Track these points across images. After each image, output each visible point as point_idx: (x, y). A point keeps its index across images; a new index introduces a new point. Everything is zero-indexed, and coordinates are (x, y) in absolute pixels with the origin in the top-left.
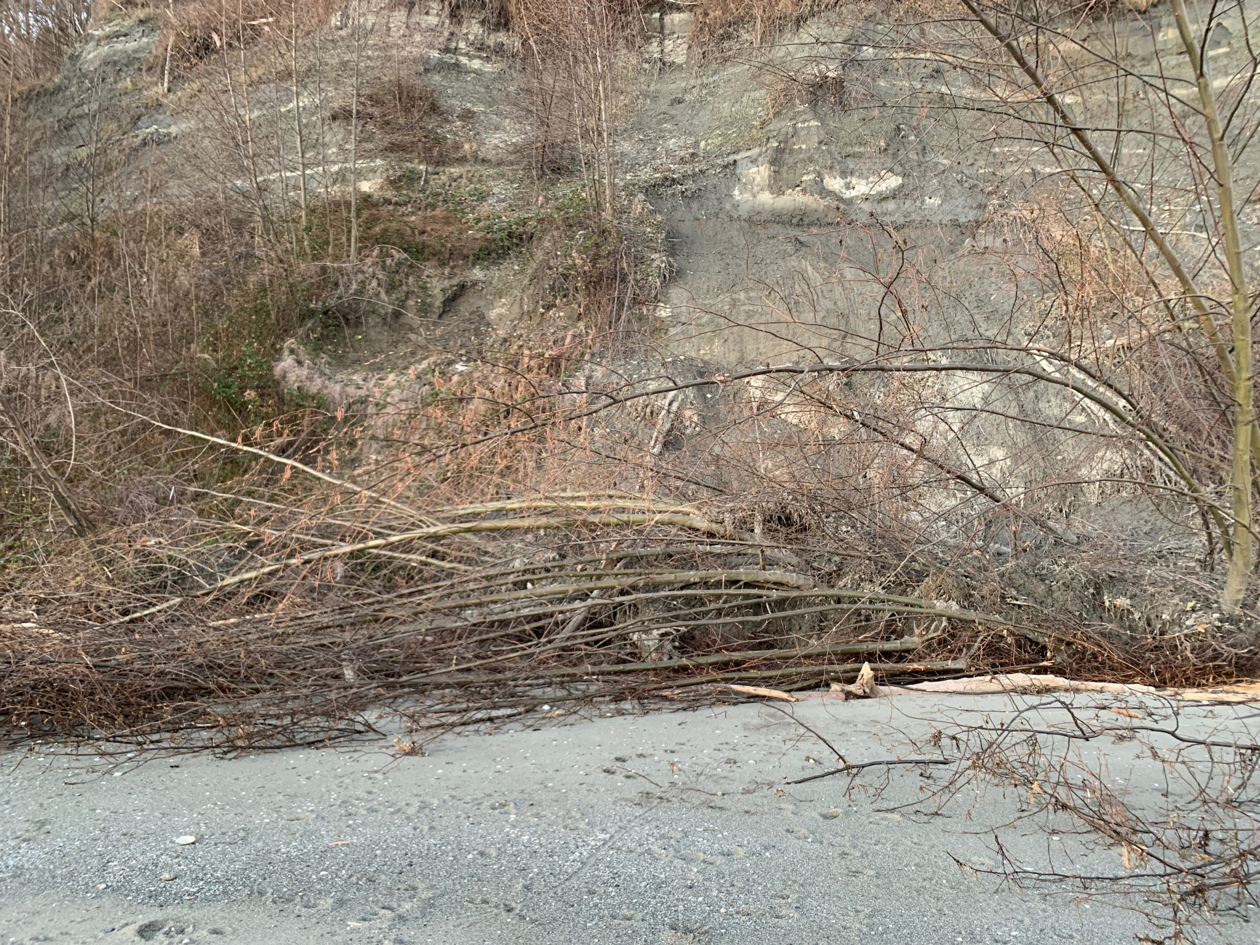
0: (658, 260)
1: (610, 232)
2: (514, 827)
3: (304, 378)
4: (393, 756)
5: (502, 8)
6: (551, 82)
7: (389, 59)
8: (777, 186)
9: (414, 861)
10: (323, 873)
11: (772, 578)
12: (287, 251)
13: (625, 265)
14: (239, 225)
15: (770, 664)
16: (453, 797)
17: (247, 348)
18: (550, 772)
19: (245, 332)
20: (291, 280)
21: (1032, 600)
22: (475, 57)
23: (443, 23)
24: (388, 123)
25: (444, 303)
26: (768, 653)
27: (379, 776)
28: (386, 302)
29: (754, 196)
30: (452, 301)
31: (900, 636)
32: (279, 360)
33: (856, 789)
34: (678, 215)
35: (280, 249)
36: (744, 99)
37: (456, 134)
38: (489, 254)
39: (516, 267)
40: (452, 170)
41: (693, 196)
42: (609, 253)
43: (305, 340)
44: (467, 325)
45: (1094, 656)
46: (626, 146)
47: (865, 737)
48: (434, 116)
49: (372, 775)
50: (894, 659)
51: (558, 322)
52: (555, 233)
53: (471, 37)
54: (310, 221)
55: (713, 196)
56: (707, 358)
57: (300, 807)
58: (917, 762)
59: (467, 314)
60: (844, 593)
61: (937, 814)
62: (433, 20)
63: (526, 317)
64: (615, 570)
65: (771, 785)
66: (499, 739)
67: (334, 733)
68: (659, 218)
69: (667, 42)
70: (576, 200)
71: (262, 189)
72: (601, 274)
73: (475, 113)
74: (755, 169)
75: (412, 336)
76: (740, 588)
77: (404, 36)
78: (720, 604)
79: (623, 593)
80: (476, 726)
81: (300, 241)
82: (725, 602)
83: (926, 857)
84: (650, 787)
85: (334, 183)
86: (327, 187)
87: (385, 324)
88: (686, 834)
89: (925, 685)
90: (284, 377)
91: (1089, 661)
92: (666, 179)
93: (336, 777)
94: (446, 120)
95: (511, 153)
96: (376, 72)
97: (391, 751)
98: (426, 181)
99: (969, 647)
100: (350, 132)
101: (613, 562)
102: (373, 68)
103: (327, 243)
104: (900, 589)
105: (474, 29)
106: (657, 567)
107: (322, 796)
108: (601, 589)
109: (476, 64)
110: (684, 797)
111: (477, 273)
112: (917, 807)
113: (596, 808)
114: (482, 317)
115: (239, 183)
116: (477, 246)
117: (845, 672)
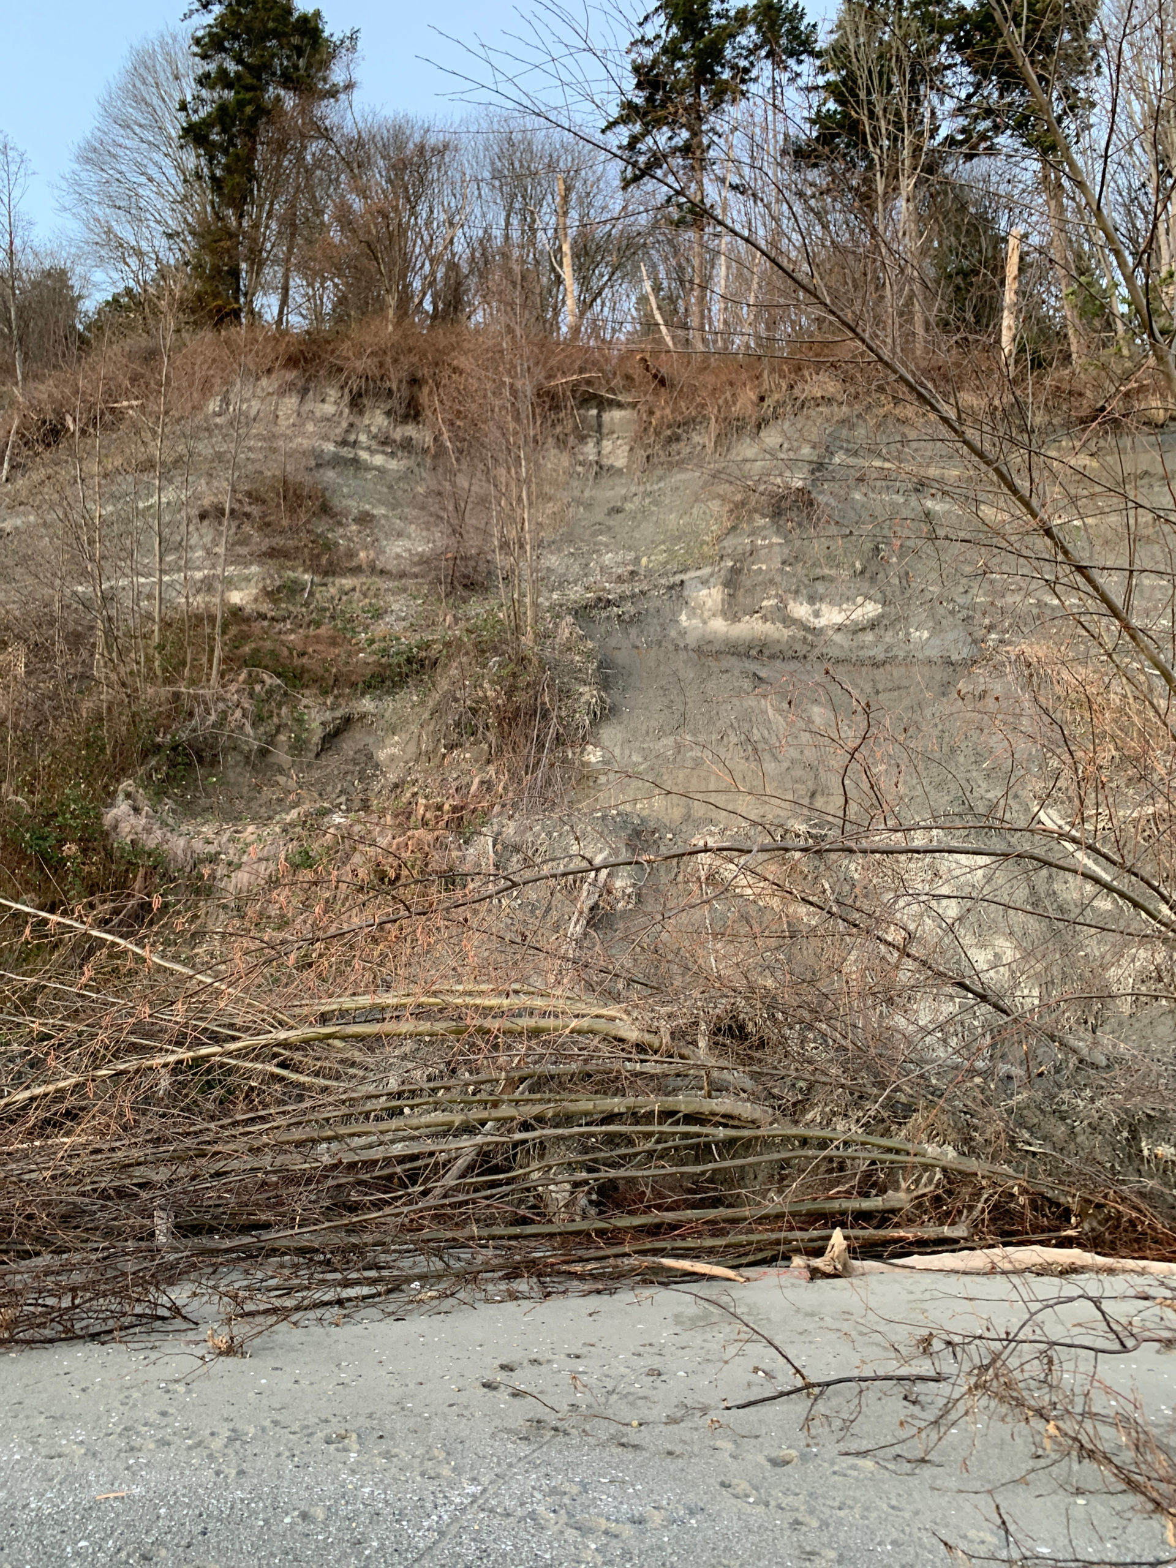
0: (588, 694)
1: (530, 661)
2: (353, 1472)
3: (140, 829)
4: (202, 1358)
5: (413, 397)
6: (466, 485)
7: (274, 450)
8: (731, 611)
9: (210, 1527)
10: (82, 1544)
11: (721, 1109)
12: (132, 673)
13: (547, 699)
14: (76, 640)
15: (716, 1228)
16: (276, 1423)
17: (72, 790)
18: (411, 1386)
19: (71, 771)
20: (134, 709)
21: (1049, 1145)
22: (377, 452)
23: (341, 413)
24: (268, 525)
25: (324, 739)
26: (712, 1213)
27: (181, 1388)
28: (251, 737)
29: (705, 623)
30: (332, 737)
31: (883, 1191)
32: (112, 805)
33: (817, 1422)
34: (613, 642)
35: (123, 670)
36: (695, 511)
37: (350, 540)
38: (383, 682)
39: (415, 698)
40: (344, 581)
41: (631, 621)
42: (528, 685)
43: (146, 781)
44: (351, 768)
45: (1132, 1223)
46: (552, 560)
47: (834, 1336)
48: (325, 518)
49: (171, 1387)
50: (875, 1222)
51: (464, 765)
52: (464, 659)
53: (374, 429)
54: (164, 638)
55: (655, 621)
56: (645, 813)
57: (65, 1436)
58: (901, 1379)
59: (351, 753)
60: (810, 1133)
61: (923, 1461)
62: (329, 409)
63: (424, 758)
64: (517, 1095)
65: (704, 1410)
66: (348, 1331)
67: (127, 1320)
68: (590, 644)
69: (605, 443)
70: (490, 622)
71: (108, 599)
72: (518, 708)
73: (373, 516)
74: (705, 592)
75: (281, 779)
76: (677, 1123)
77: (294, 425)
78: (649, 1145)
79: (526, 1127)
80: (319, 1313)
81: (149, 660)
82: (658, 1142)
83: (907, 1530)
84: (542, 1412)
85: (198, 591)
86: (187, 597)
87: (247, 763)
88: (584, 1487)
89: (915, 1260)
90: (115, 827)
91: (1125, 1230)
92: (600, 599)
93: (120, 1390)
94: (340, 524)
95: (416, 564)
96: (257, 466)
97: (200, 1351)
98: (311, 594)
99: (971, 1208)
100: (221, 533)
101: (513, 1084)
102: (253, 461)
103: (184, 664)
104: (881, 1127)
105: (377, 420)
106: (571, 1091)
107: (99, 1418)
108: (498, 1120)
109: (378, 460)
110: (588, 1428)
111: (367, 704)
112: (897, 1450)
113: (467, 1445)
114: (370, 757)
115: (80, 589)
116: (368, 672)
117: (811, 1240)
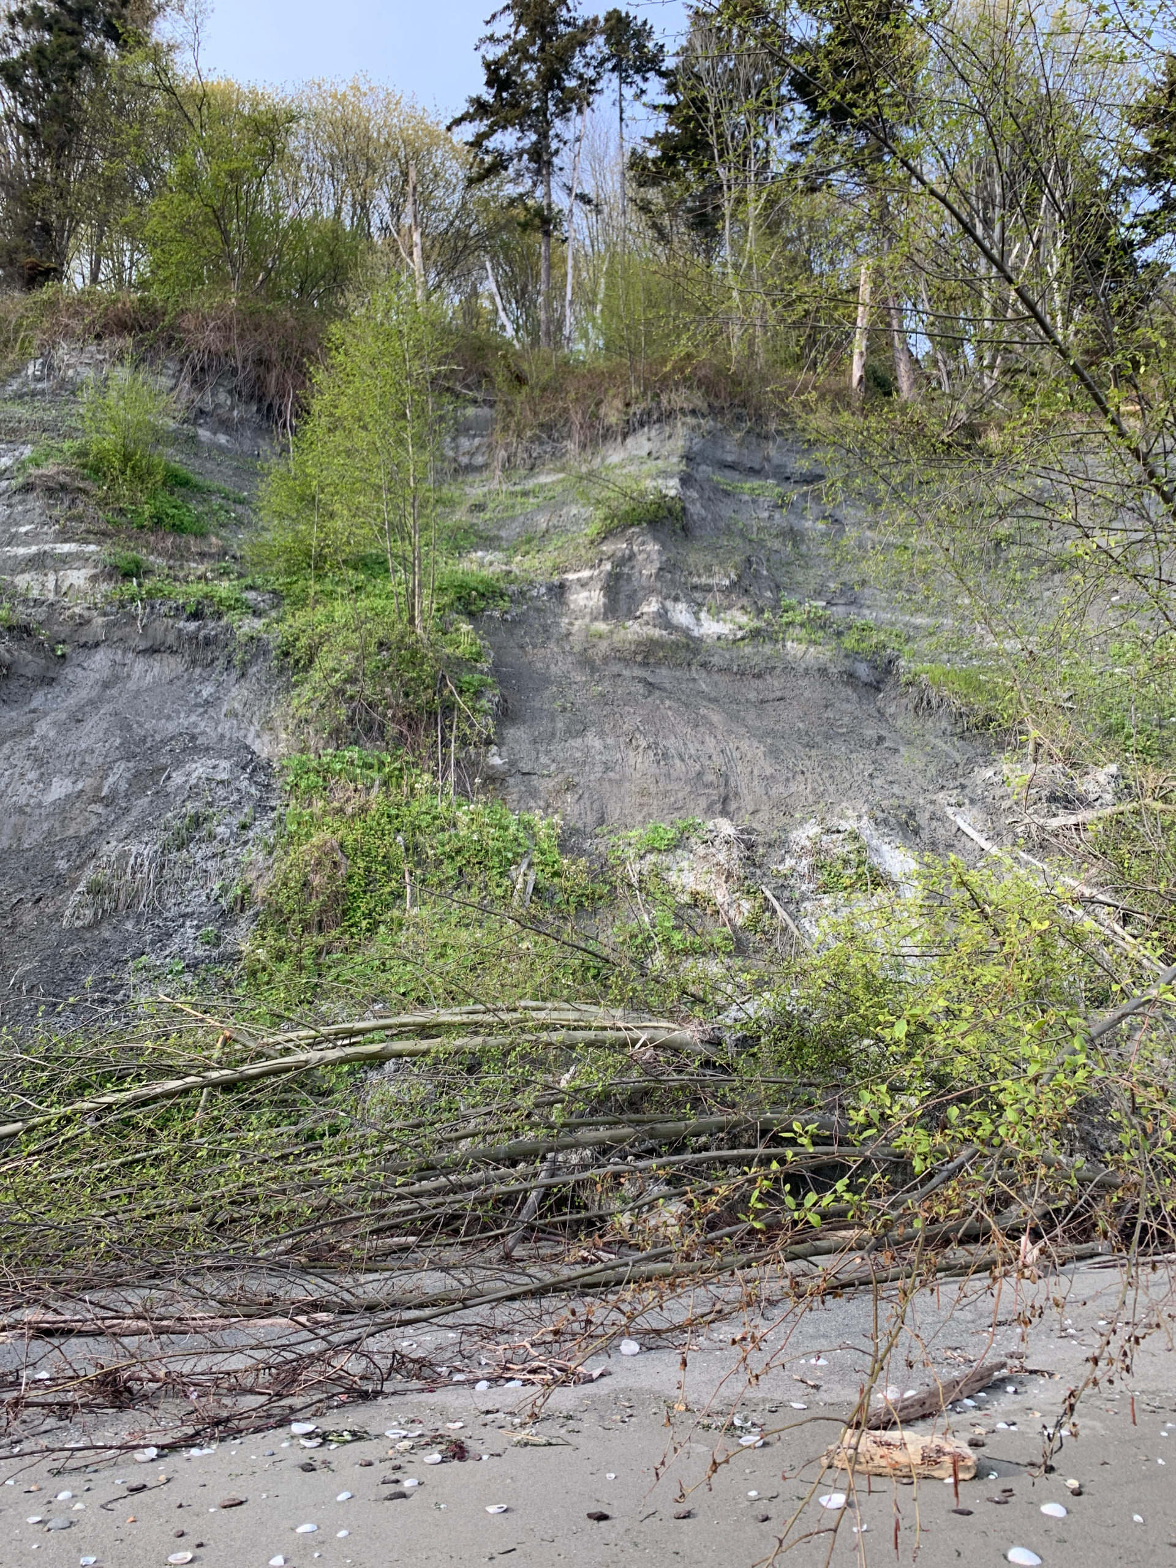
8: (614, 615)
29: (588, 626)
34: (497, 641)
41: (514, 620)
55: (537, 622)
69: (461, 439)
74: (585, 594)
